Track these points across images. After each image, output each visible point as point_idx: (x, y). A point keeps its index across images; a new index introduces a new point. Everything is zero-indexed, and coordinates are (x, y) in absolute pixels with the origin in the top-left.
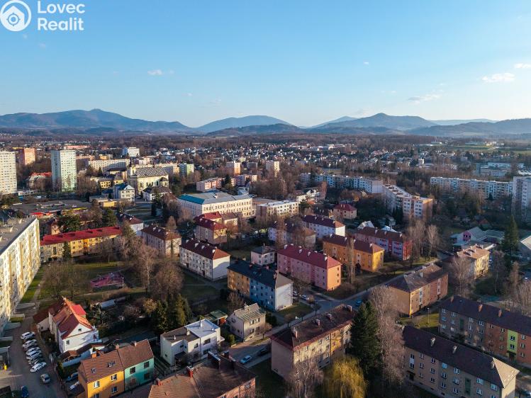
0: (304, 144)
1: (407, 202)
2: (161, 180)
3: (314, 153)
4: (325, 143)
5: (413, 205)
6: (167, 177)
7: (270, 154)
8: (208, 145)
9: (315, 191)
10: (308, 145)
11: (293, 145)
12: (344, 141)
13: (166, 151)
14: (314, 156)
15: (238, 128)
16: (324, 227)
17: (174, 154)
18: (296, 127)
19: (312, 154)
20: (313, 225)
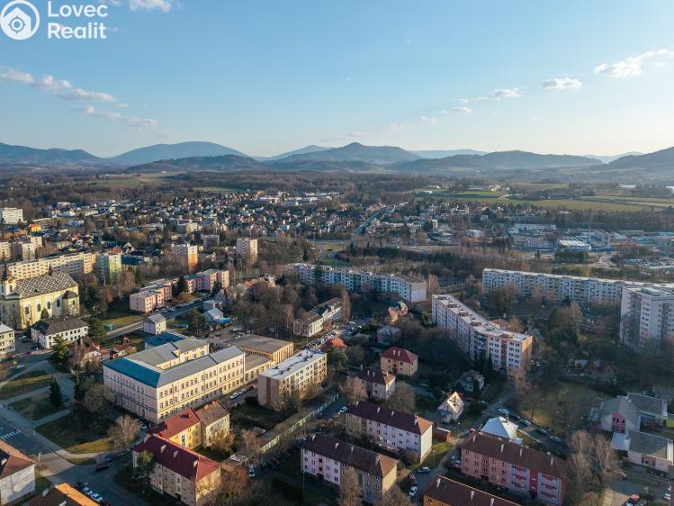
0: (275, 194)
1: (494, 342)
2: (66, 296)
3: (294, 210)
4: (301, 189)
5: (504, 347)
6: (76, 290)
7: (231, 212)
8: (133, 194)
9: (332, 307)
10: (280, 194)
11: (260, 196)
12: (325, 186)
13: (67, 209)
14: (295, 216)
15: (172, 160)
16: (398, 431)
17: (81, 217)
18: (251, 160)
19: (292, 213)
20: (375, 423)
